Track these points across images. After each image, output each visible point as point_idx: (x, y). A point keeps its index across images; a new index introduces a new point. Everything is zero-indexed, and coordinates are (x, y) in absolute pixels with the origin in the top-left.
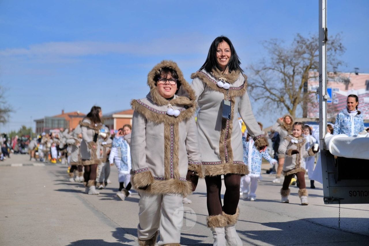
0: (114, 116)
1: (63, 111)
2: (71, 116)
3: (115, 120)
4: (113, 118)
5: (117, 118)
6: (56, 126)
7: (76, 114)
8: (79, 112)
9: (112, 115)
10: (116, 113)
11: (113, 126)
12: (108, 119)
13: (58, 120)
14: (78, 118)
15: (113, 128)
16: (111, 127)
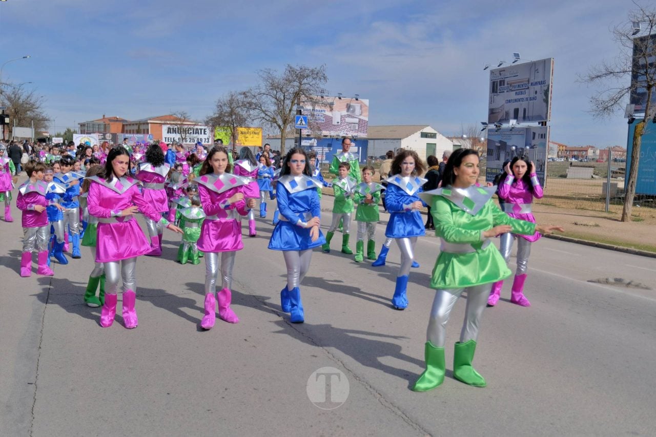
0: (149, 121)
1: (104, 116)
2: (110, 120)
3: (150, 125)
4: (148, 124)
5: (151, 123)
6: (97, 130)
7: (116, 119)
8: (118, 117)
9: (147, 121)
10: (150, 119)
11: (148, 130)
12: (144, 124)
13: (99, 125)
14: (117, 123)
15: (148, 133)
16: (146, 132)
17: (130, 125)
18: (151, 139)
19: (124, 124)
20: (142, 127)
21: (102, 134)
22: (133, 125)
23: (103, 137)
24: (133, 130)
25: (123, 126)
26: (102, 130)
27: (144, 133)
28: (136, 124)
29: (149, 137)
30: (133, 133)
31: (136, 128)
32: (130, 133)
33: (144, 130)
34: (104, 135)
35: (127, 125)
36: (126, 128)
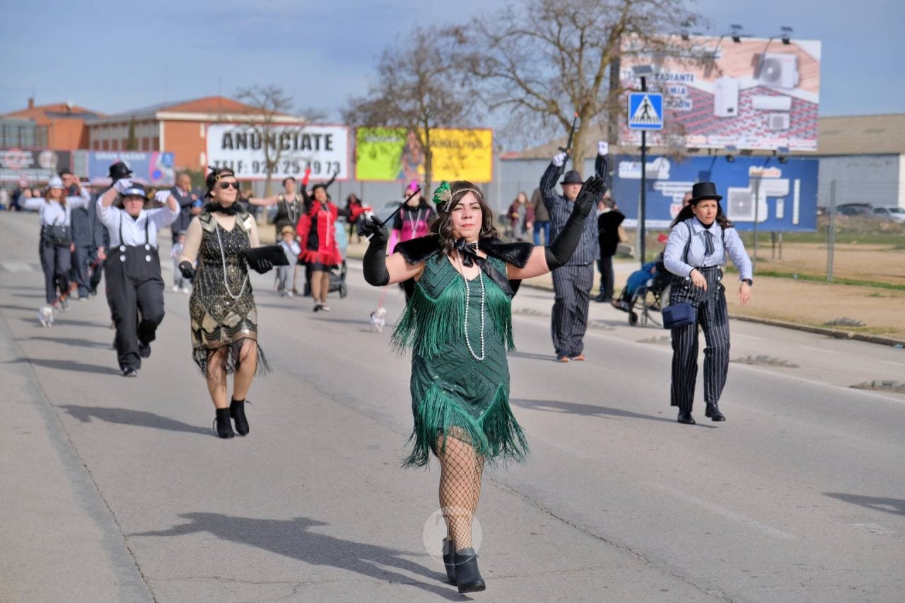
0: (160, 115)
1: (31, 101)
2: (51, 112)
3: (162, 126)
4: (156, 122)
5: (166, 121)
6: (14, 141)
7: (65, 110)
8: (71, 105)
9: (154, 113)
10: (163, 109)
11: (157, 140)
12: (145, 122)
13: (20, 128)
14: (70, 121)
15: (157, 148)
16: (152, 145)
17: (105, 126)
18: (168, 166)
19: (90, 122)
20: (141, 133)
21: (28, 154)
22: (115, 125)
23: (31, 161)
24: (115, 143)
25: (86, 129)
26: (29, 141)
27: (146, 149)
28: (124, 124)
29: (164, 160)
30: (115, 148)
31: (123, 134)
32: (106, 148)
33: (146, 141)
34: (36, 155)
35: (96, 127)
36: (95, 136)
